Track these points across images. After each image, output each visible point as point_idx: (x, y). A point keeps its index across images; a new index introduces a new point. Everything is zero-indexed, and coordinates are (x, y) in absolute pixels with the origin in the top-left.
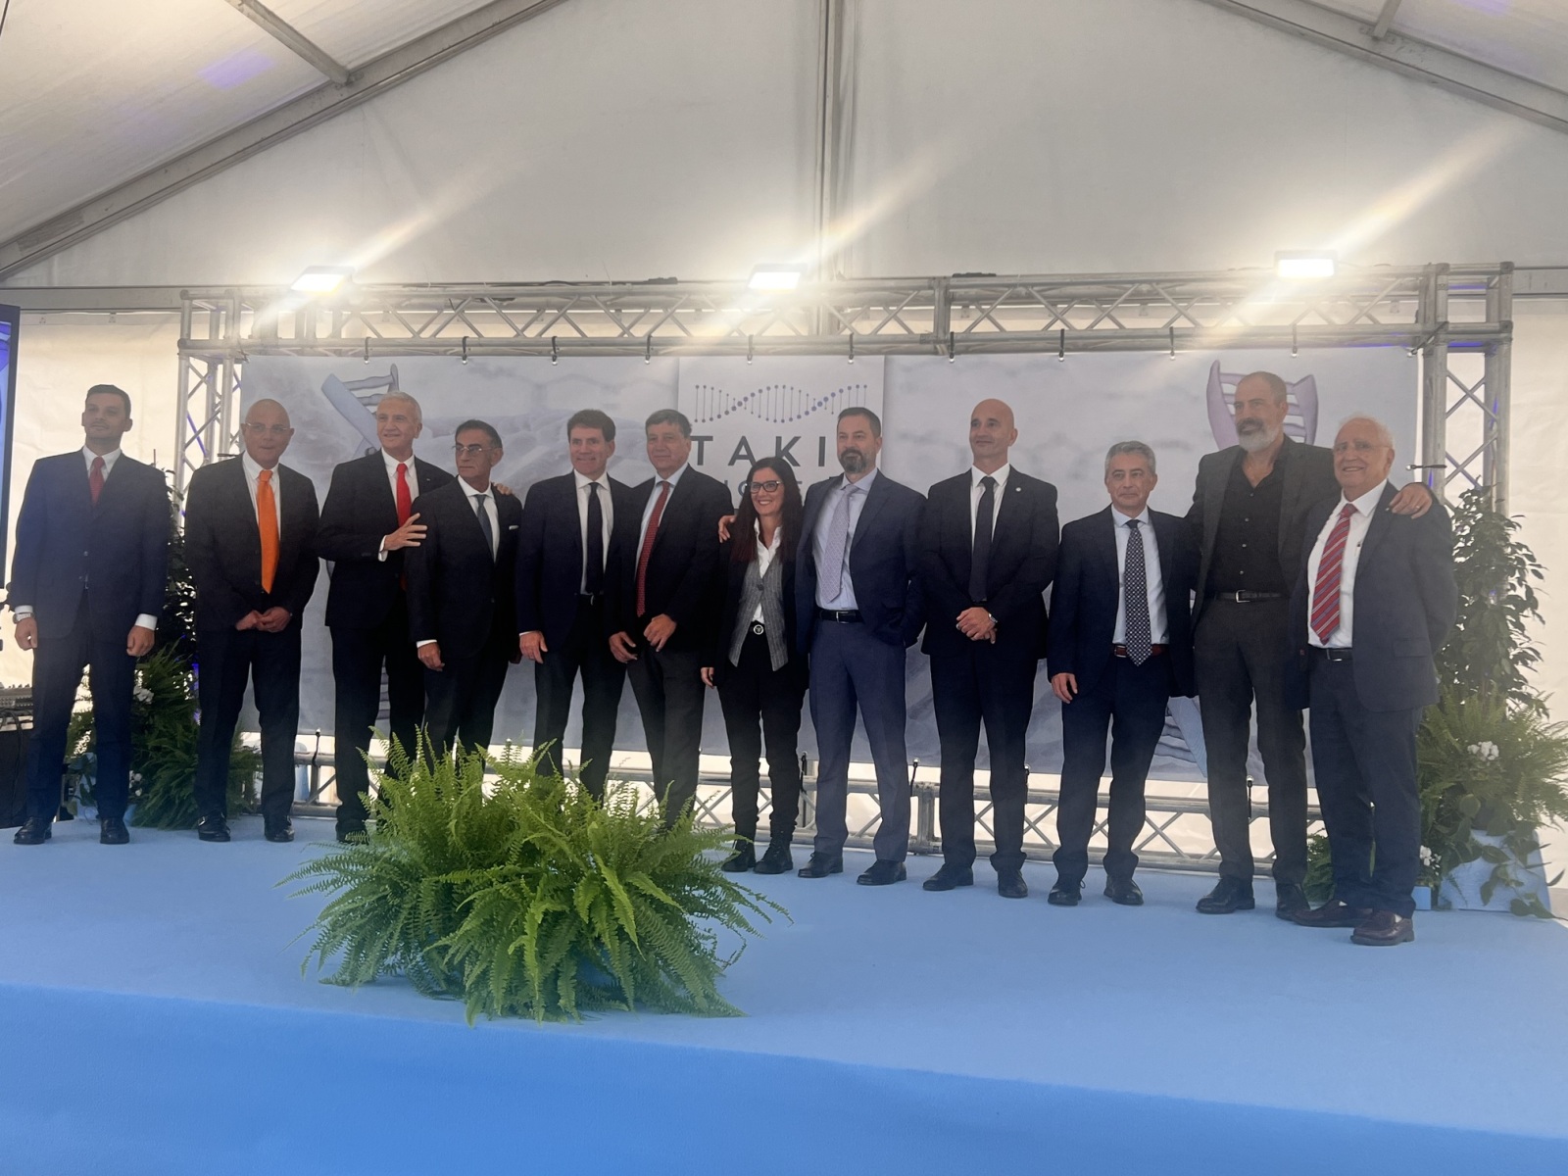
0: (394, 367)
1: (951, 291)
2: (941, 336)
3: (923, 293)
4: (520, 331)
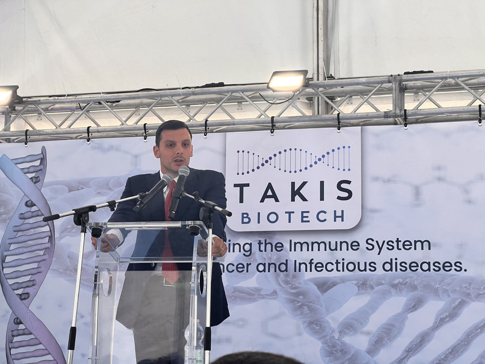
0: (44, 148)
1: (404, 83)
2: (398, 112)
3: (385, 85)
4: (124, 121)
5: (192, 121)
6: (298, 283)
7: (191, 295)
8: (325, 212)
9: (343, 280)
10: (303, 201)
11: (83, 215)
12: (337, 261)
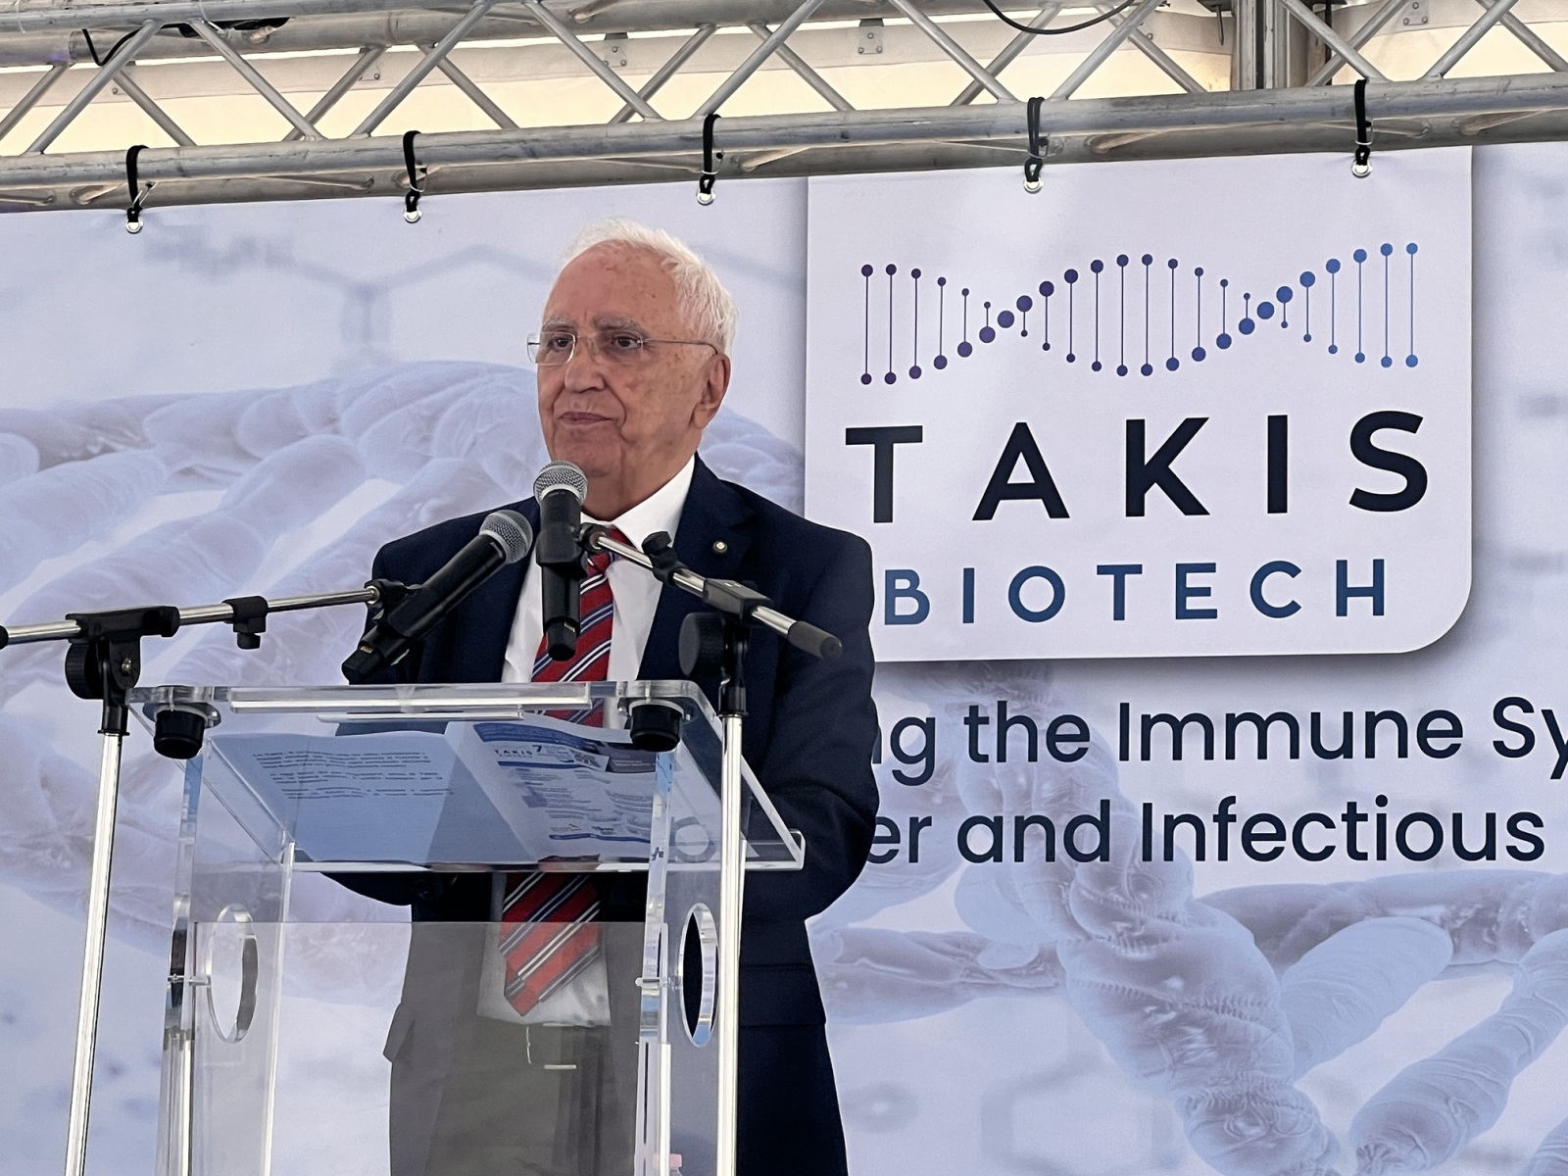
4: (305, 119)
5: (636, 118)
6: (1160, 917)
7: (643, 1041)
8: (1293, 571)
9: (1381, 903)
10: (1186, 513)
11: (112, 648)
12: (1352, 806)
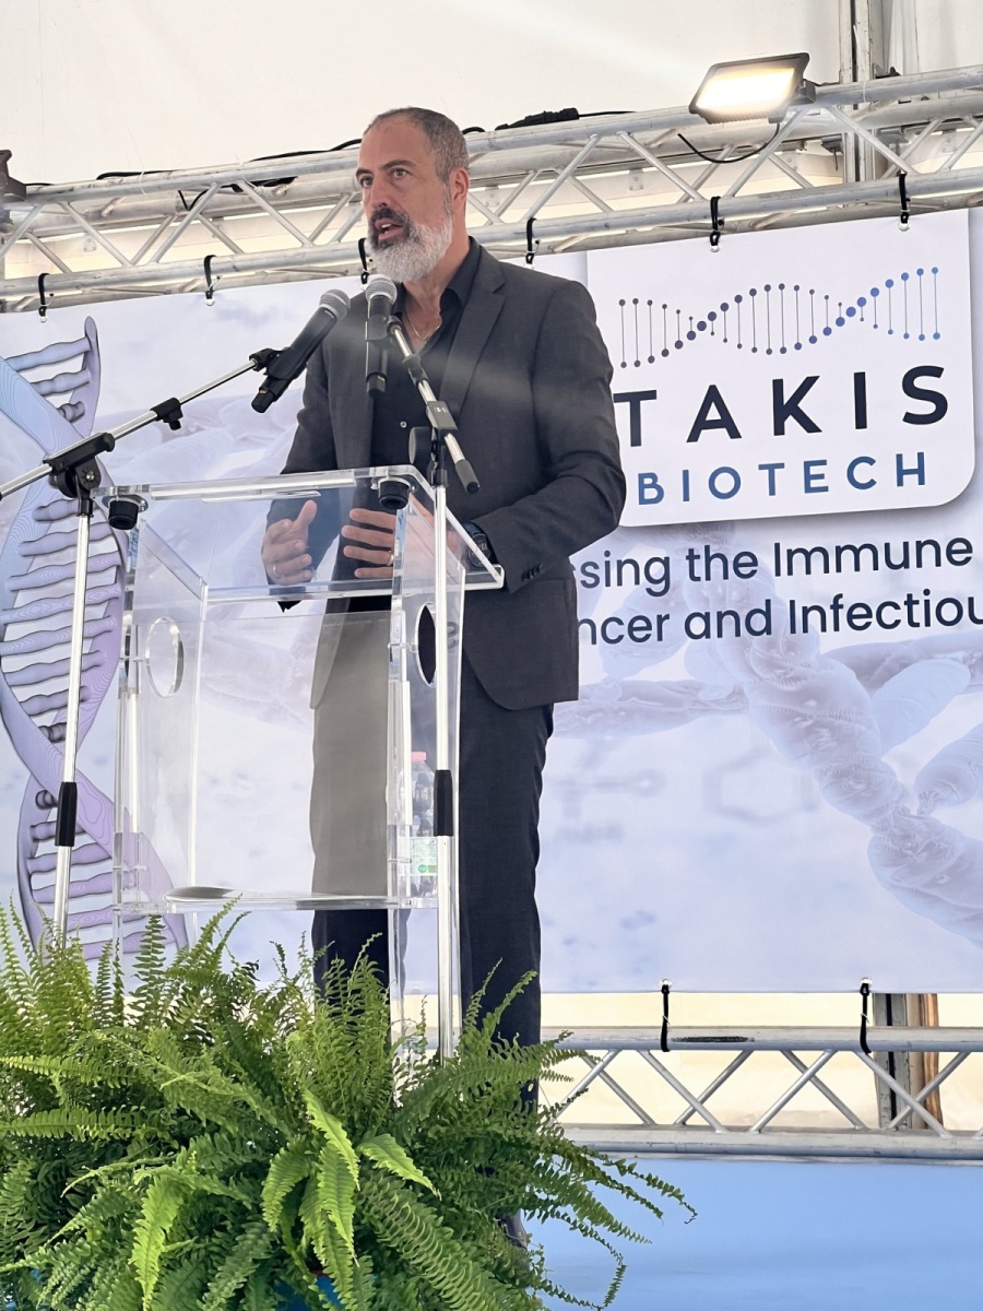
0: (90, 322)
4: (308, 239)
6: (801, 665)
8: (871, 461)
9: (928, 651)
10: (809, 432)
11: (79, 470)
12: (910, 596)
